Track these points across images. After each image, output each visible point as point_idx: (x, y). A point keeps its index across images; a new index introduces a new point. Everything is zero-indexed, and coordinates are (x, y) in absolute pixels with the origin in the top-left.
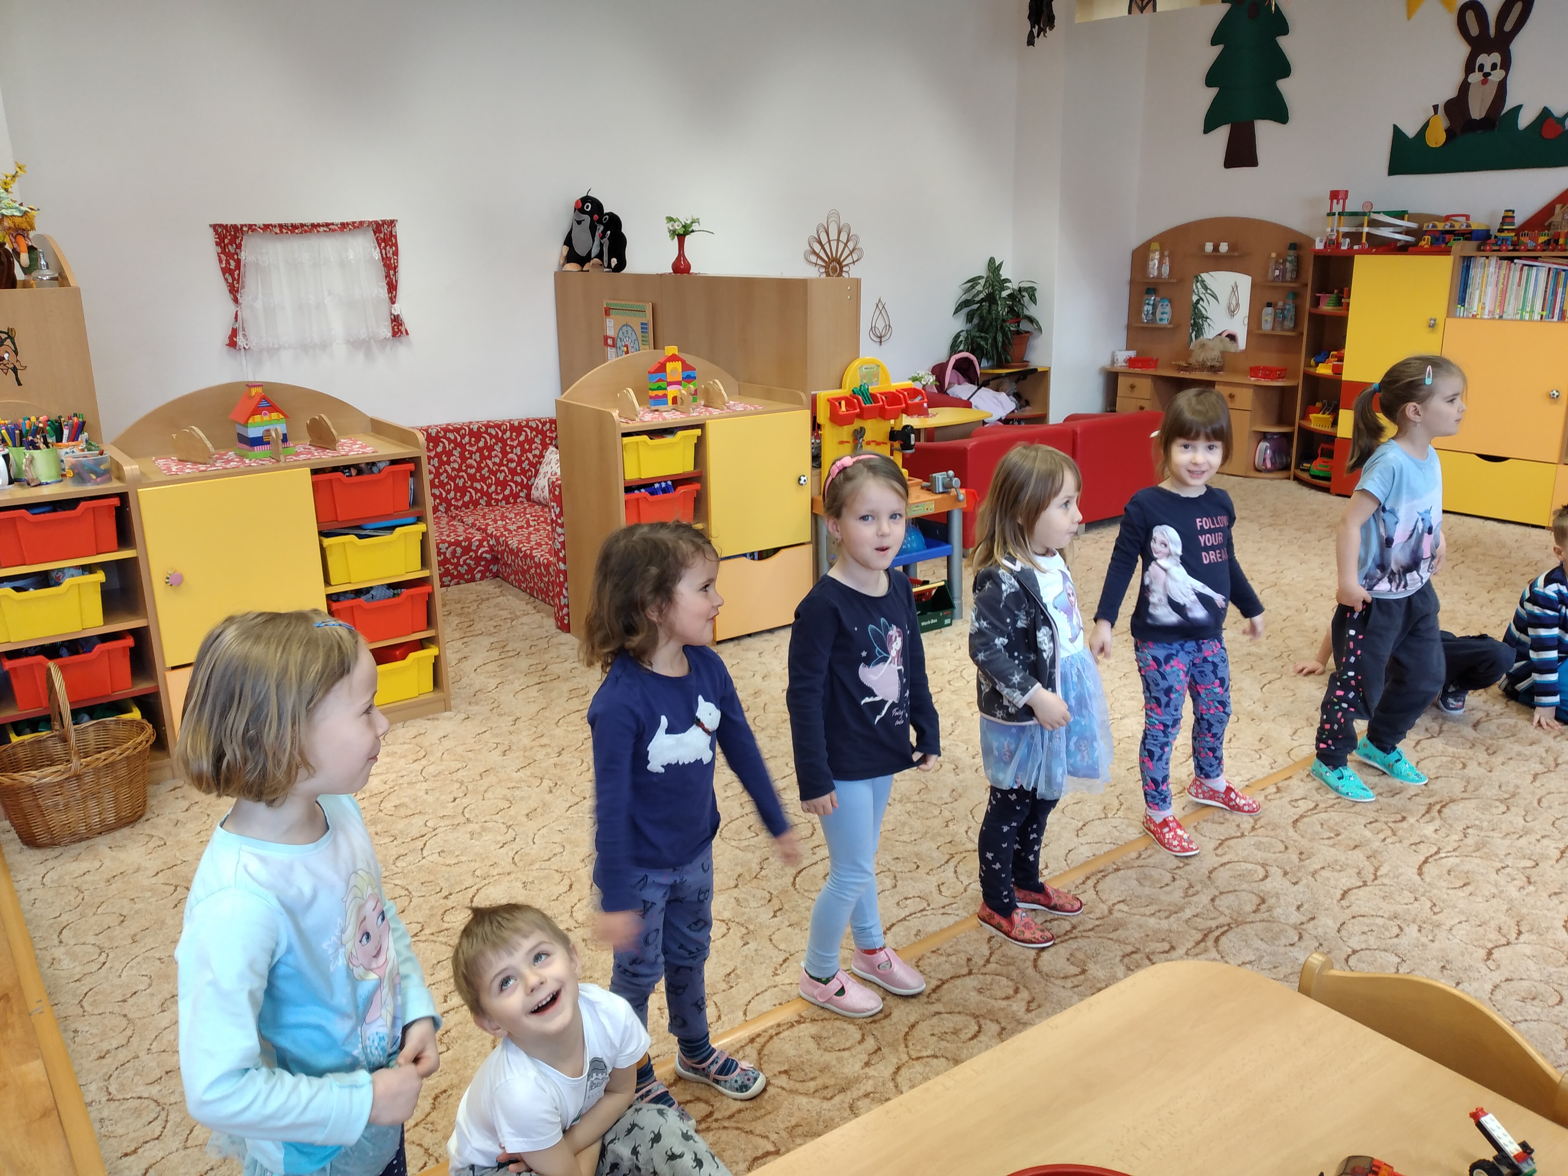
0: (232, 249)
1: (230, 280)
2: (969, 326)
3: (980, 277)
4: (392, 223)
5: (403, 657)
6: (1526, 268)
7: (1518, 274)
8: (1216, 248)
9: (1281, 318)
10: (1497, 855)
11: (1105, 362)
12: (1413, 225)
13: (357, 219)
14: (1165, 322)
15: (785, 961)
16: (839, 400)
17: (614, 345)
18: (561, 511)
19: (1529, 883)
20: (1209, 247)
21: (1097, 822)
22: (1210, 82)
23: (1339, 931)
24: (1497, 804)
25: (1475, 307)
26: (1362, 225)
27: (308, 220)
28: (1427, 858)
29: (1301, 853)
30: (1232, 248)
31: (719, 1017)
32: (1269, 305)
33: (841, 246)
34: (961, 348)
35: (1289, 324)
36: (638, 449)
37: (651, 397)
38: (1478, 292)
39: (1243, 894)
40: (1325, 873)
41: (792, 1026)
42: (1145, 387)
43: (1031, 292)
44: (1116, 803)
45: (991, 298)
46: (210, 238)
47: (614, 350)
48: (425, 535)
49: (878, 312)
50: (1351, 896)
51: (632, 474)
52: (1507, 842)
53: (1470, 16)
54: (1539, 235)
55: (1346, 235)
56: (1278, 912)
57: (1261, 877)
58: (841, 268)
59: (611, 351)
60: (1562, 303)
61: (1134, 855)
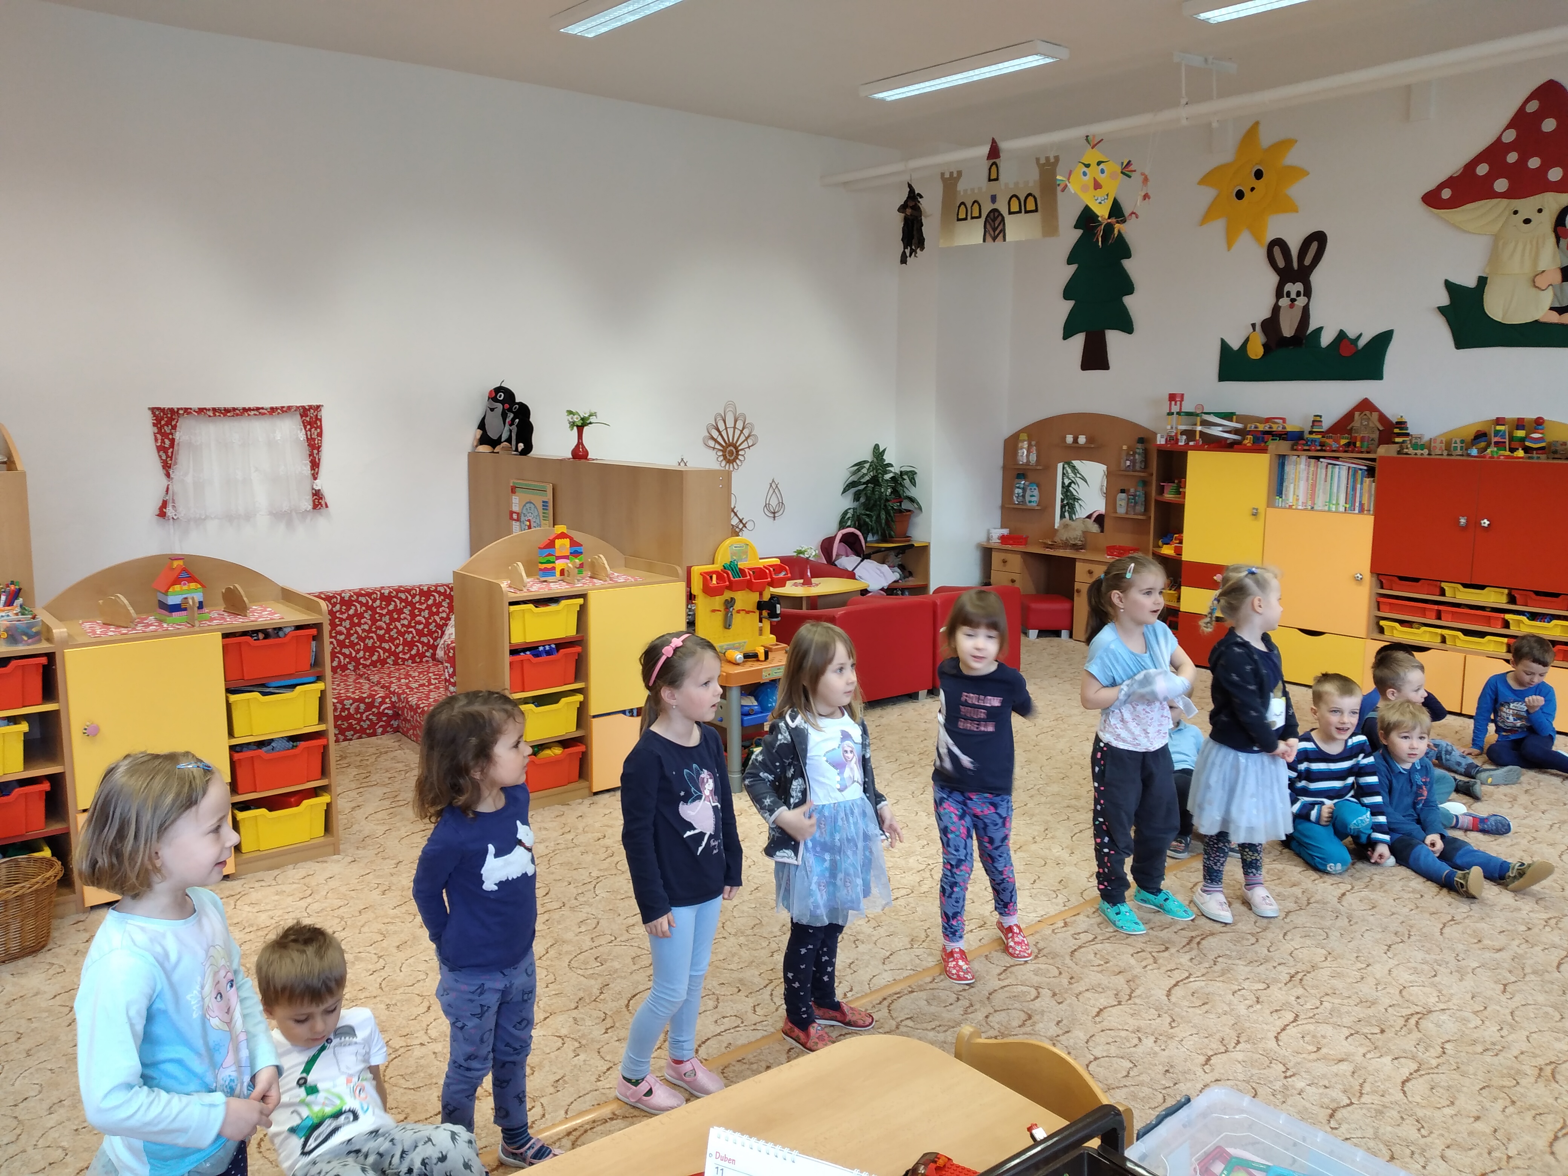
0: (167, 429)
1: (164, 457)
2: (856, 504)
3: (865, 462)
4: (318, 408)
5: (298, 804)
6: (1330, 466)
7: (1324, 471)
8: (1076, 440)
9: (1132, 502)
10: (1237, 980)
11: (981, 538)
12: (1239, 426)
13: (286, 404)
14: (1034, 504)
15: (608, 1069)
16: (710, 574)
17: (518, 520)
18: (454, 671)
19: (1258, 1002)
20: (1069, 439)
21: (903, 952)
22: (1067, 295)
23: (1087, 1043)
24: (1249, 937)
25: (1291, 500)
26: (1196, 425)
27: (240, 405)
28: (1178, 982)
29: (1072, 978)
30: (1090, 440)
31: (544, 1115)
32: (1123, 491)
33: (737, 433)
34: (849, 523)
35: (1140, 508)
36: (524, 617)
37: (541, 570)
38: (1292, 486)
39: (1014, 1011)
40: (1088, 995)
41: (606, 1121)
42: (1016, 561)
43: (912, 475)
44: (923, 936)
45: (875, 481)
46: (148, 420)
47: (518, 523)
48: (323, 692)
49: (771, 491)
50: (1105, 1014)
51: (518, 638)
52: (1249, 969)
53: (1277, 251)
54: (1341, 438)
55: (1183, 433)
56: (1040, 1026)
57: (1032, 998)
58: (737, 452)
59: (516, 525)
60: (1361, 497)
61: (929, 979)
